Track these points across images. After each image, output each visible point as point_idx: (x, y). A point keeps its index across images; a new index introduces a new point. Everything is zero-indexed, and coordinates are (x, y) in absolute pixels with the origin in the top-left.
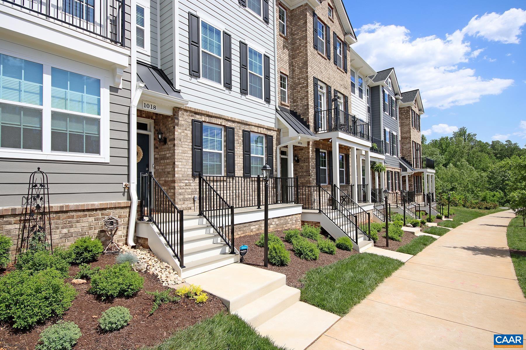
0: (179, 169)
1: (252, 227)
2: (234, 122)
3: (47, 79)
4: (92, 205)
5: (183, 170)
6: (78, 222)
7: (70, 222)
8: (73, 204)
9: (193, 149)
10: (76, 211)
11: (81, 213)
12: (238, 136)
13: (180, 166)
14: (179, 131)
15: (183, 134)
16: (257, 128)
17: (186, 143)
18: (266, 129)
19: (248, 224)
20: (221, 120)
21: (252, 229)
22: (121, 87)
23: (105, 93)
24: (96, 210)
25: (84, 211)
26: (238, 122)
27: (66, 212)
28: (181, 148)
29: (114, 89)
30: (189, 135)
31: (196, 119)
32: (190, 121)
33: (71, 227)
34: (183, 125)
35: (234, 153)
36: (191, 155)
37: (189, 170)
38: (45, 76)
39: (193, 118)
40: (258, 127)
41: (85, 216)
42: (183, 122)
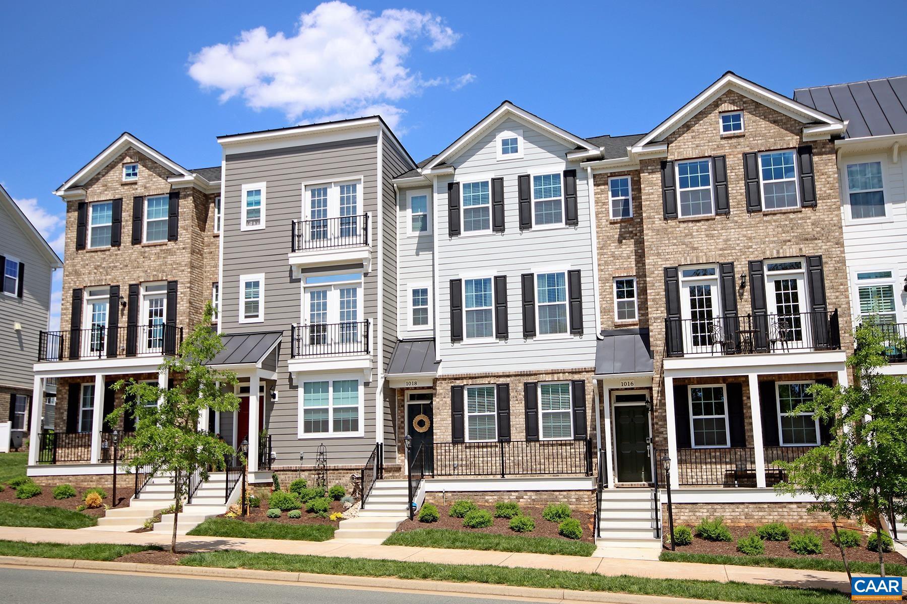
0: (438, 437)
1: (487, 498)
2: (508, 376)
3: (331, 389)
4: (351, 466)
5: (442, 437)
6: (344, 477)
7: (340, 476)
8: (340, 465)
9: (453, 416)
10: (343, 469)
11: (346, 471)
12: (516, 391)
13: (438, 434)
14: (437, 400)
15: (441, 402)
16: (550, 375)
17: (445, 411)
18: (569, 373)
19: (481, 493)
20: (489, 379)
21: (488, 499)
22: (371, 381)
23: (361, 388)
24: (353, 469)
25: (347, 470)
26: (516, 376)
27: (338, 470)
28: (439, 416)
29: (366, 384)
30: (448, 402)
31: (456, 385)
32: (450, 388)
33: (340, 479)
34: (441, 394)
35: (509, 414)
36: (450, 422)
37: (448, 437)
38: (330, 388)
39: (453, 385)
40: (553, 373)
41: (348, 473)
42: (441, 391)
